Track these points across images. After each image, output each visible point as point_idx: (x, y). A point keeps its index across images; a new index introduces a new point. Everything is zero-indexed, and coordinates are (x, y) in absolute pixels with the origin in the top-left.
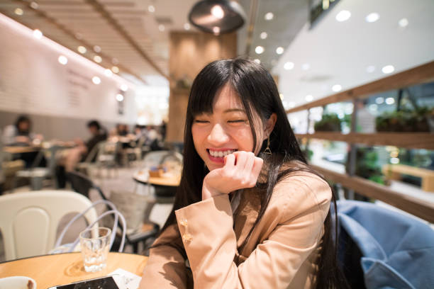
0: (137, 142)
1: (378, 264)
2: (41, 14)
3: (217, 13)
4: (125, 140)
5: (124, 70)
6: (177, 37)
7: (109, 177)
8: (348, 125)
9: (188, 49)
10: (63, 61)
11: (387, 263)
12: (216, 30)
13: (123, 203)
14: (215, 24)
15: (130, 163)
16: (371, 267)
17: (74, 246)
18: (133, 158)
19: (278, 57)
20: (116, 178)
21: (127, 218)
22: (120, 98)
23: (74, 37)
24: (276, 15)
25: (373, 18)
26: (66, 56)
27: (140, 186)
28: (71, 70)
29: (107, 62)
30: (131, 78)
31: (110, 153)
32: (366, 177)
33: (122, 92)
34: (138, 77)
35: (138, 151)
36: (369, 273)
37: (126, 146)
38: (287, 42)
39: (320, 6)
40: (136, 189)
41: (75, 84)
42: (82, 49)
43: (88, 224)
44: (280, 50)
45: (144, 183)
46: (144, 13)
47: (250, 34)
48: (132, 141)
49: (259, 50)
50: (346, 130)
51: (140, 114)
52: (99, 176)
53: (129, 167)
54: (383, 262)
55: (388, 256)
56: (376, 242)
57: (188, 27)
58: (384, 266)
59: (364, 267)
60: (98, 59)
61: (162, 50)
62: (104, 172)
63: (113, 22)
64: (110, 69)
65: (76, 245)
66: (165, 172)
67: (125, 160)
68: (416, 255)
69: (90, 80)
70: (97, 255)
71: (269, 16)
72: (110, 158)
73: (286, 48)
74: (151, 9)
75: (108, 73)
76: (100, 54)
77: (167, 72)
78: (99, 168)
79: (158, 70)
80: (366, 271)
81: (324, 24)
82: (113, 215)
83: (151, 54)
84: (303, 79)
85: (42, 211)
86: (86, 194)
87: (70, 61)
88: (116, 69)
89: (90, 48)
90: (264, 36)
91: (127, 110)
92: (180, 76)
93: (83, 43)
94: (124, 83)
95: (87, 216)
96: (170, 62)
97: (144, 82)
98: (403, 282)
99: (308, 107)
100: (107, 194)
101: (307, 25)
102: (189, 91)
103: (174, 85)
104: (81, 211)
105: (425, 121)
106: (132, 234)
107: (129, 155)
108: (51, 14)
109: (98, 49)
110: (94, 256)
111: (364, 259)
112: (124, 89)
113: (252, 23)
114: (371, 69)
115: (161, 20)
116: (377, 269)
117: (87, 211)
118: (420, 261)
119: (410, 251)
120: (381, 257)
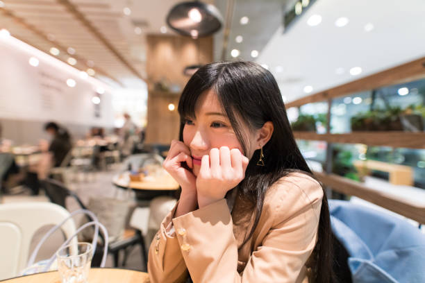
0: (116, 145)
1: (366, 264)
3: (195, 16)
4: (102, 143)
5: (100, 72)
6: (153, 40)
7: (86, 182)
8: (323, 125)
9: (165, 51)
10: (34, 62)
11: (374, 263)
12: (195, 34)
13: (103, 209)
14: (192, 28)
15: (108, 166)
16: (359, 268)
17: (50, 264)
18: (111, 161)
19: (253, 60)
20: (94, 182)
21: (107, 226)
22: (96, 100)
23: (45, 38)
24: (251, 19)
26: (37, 57)
27: (121, 191)
28: (43, 73)
29: (82, 64)
30: (107, 80)
31: (86, 157)
32: (343, 175)
33: (98, 95)
34: (114, 79)
35: (116, 154)
36: (358, 273)
37: (103, 149)
38: (262, 45)
39: (293, 12)
40: (116, 194)
41: (48, 86)
42: (55, 51)
43: (65, 238)
44: (254, 54)
45: (125, 188)
46: (120, 15)
47: (226, 38)
48: (109, 144)
49: (235, 53)
50: (321, 129)
52: (75, 181)
53: (108, 170)
54: (370, 262)
55: (375, 255)
56: (361, 241)
57: (164, 30)
58: (372, 267)
59: (352, 268)
60: (72, 61)
61: (139, 53)
62: (81, 176)
64: (85, 71)
65: (53, 261)
66: (145, 175)
67: (103, 163)
68: (402, 254)
69: (64, 82)
70: (77, 274)
71: (244, 20)
72: (87, 162)
73: (260, 51)
74: (127, 11)
75: (84, 76)
76: (74, 56)
77: (144, 75)
78: (76, 172)
79: (135, 72)
80: (354, 272)
81: (297, 27)
82: (93, 226)
83: (127, 57)
85: (13, 226)
86: (63, 205)
87: (42, 63)
88: (92, 72)
89: (63, 49)
90: (239, 39)
91: (103, 112)
92: (158, 78)
93: (56, 44)
94: (101, 85)
95: (65, 228)
96: (148, 65)
97: (122, 85)
100: (85, 201)
101: (281, 29)
103: (152, 87)
104: (58, 223)
105: (398, 120)
106: (113, 242)
107: (107, 158)
109: (72, 50)
110: (73, 275)
111: (351, 260)
112: (100, 92)
113: (228, 27)
114: (340, 71)
115: (137, 23)
116: (365, 270)
117: (64, 223)
118: (406, 260)
119: (397, 250)
120: (367, 257)
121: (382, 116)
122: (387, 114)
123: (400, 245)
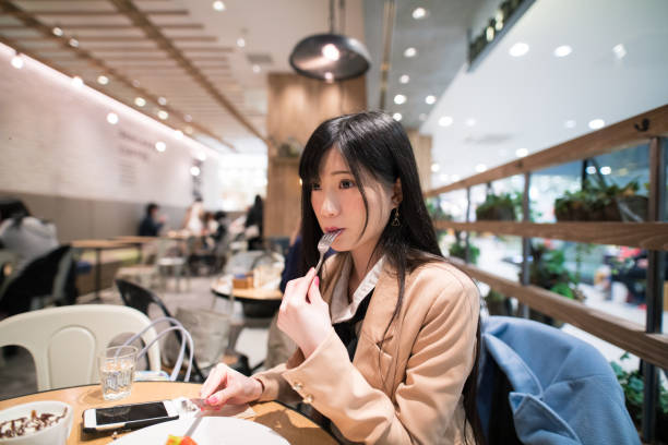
1: (529, 399)
2: (83, 55)
3: (331, 54)
5: (201, 130)
6: (277, 82)
7: (177, 290)
8: (521, 210)
9: (296, 98)
10: (112, 119)
11: (542, 400)
12: (329, 77)
14: (327, 69)
16: (521, 404)
19: (429, 109)
22: (195, 171)
23: (129, 85)
24: (420, 50)
25: (563, 51)
26: (117, 112)
28: (124, 132)
29: (176, 118)
30: (211, 141)
32: (548, 288)
33: (198, 164)
34: (219, 139)
36: (519, 412)
38: (440, 87)
39: (483, 37)
41: (130, 152)
42: (140, 102)
44: (430, 100)
45: (226, 297)
46: (232, 49)
47: (385, 76)
49: (400, 99)
50: (520, 216)
51: (225, 196)
54: (536, 398)
55: (544, 389)
56: (531, 372)
58: (538, 404)
59: (513, 404)
60: (163, 115)
61: (257, 101)
63: (186, 64)
64: (181, 129)
68: (577, 386)
69: (152, 146)
71: (411, 52)
73: (439, 96)
74: (241, 43)
75: (177, 135)
76: (165, 108)
77: (264, 132)
79: (252, 130)
80: (515, 409)
81: (490, 61)
83: (240, 108)
84: (469, 140)
85: (84, 331)
86: (145, 311)
87: (122, 119)
88: (189, 130)
89: (152, 100)
90: (405, 79)
91: (205, 191)
92: (284, 138)
93: (142, 93)
94: (200, 148)
95: (145, 337)
96: (269, 117)
98: (559, 422)
99: (467, 184)
101: (465, 65)
102: (298, 160)
103: (275, 152)
105: (614, 205)
108: (97, 55)
109: (163, 101)
111: (513, 394)
112: (202, 157)
114: (570, 124)
115: (254, 59)
116: (527, 406)
117: (144, 332)
118: (580, 393)
119: (571, 382)
120: (535, 391)
121: (594, 198)
122: (602, 195)
123: (575, 374)
